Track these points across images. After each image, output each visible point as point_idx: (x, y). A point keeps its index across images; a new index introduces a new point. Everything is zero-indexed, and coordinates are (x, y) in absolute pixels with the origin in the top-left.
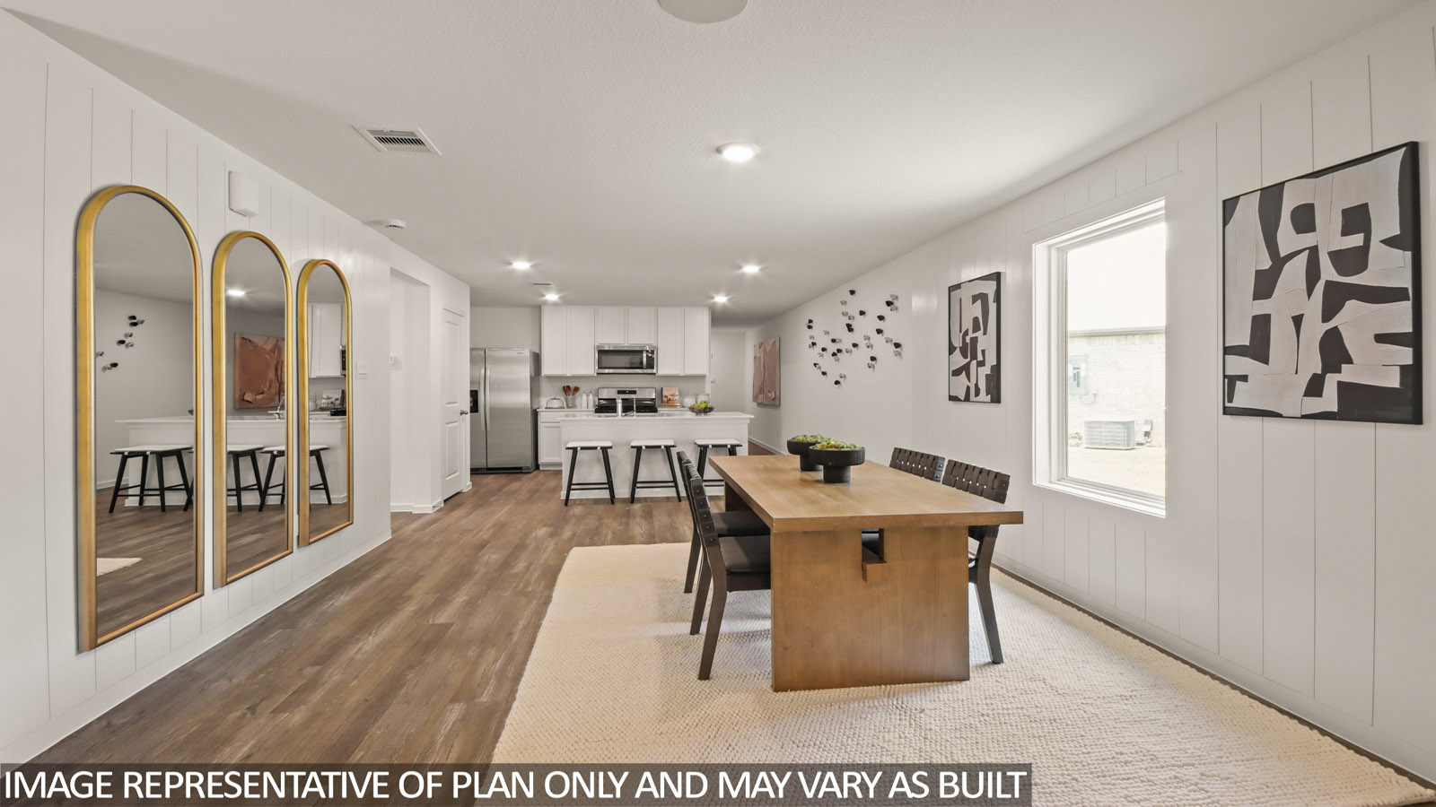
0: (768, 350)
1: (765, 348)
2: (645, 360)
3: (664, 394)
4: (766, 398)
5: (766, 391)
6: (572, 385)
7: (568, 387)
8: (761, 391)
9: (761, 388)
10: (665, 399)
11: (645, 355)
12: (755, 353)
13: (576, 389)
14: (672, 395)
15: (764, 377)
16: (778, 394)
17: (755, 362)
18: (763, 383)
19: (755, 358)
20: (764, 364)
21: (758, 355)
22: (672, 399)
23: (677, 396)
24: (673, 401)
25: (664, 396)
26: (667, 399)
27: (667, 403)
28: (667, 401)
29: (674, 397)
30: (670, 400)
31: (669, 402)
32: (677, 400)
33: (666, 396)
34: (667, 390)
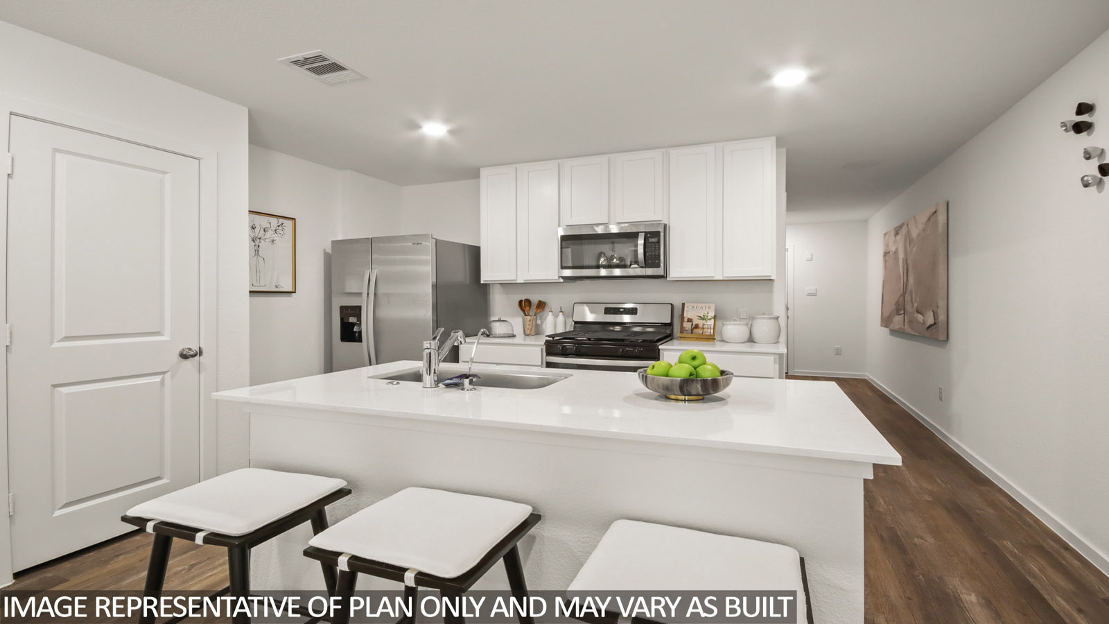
0: (914, 234)
1: (909, 232)
2: (641, 250)
3: (687, 315)
4: (910, 322)
5: (909, 307)
6: (535, 299)
7: (528, 302)
8: (900, 308)
9: (897, 304)
10: (687, 325)
11: (641, 242)
12: (887, 245)
13: (541, 305)
14: (703, 319)
15: (906, 284)
16: (942, 317)
17: (885, 261)
18: (904, 294)
19: (886, 254)
20: (906, 261)
21: (893, 249)
22: (701, 326)
23: (710, 319)
24: (703, 328)
25: (686, 320)
26: (692, 325)
27: (692, 333)
28: (692, 330)
29: (704, 322)
30: (697, 326)
31: (695, 331)
32: (712, 326)
33: (690, 320)
34: (693, 307)
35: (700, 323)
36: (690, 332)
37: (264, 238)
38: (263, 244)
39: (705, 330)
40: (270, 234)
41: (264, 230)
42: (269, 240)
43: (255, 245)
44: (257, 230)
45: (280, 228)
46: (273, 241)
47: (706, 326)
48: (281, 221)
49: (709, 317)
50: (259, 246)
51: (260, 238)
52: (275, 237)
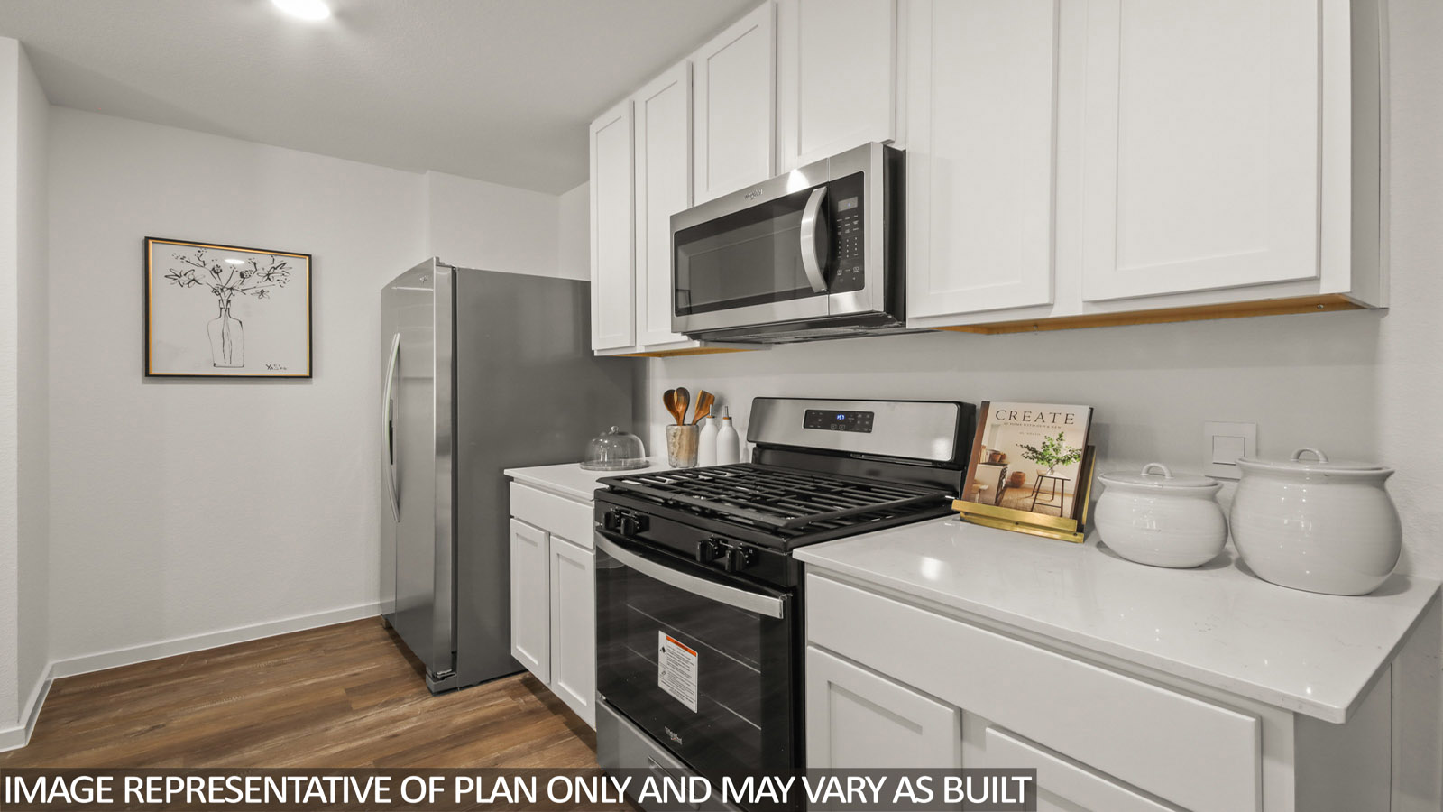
14: (1043, 458)
22: (1030, 481)
23: (1065, 460)
24: (1036, 491)
25: (985, 456)
26: (1003, 474)
27: (998, 503)
28: (1001, 491)
29: (1043, 468)
30: (1017, 482)
31: (1010, 495)
32: (1071, 487)
33: (997, 459)
34: (1013, 415)
35: (1031, 469)
36: (993, 498)
37: (242, 287)
38: (237, 299)
39: (1043, 498)
40: (254, 281)
41: (242, 275)
42: (253, 291)
43: (221, 300)
44: (224, 276)
45: (278, 270)
46: (262, 293)
47: (1047, 484)
48: (279, 260)
49: (1064, 453)
50: (229, 302)
51: (231, 289)
52: (266, 285)
